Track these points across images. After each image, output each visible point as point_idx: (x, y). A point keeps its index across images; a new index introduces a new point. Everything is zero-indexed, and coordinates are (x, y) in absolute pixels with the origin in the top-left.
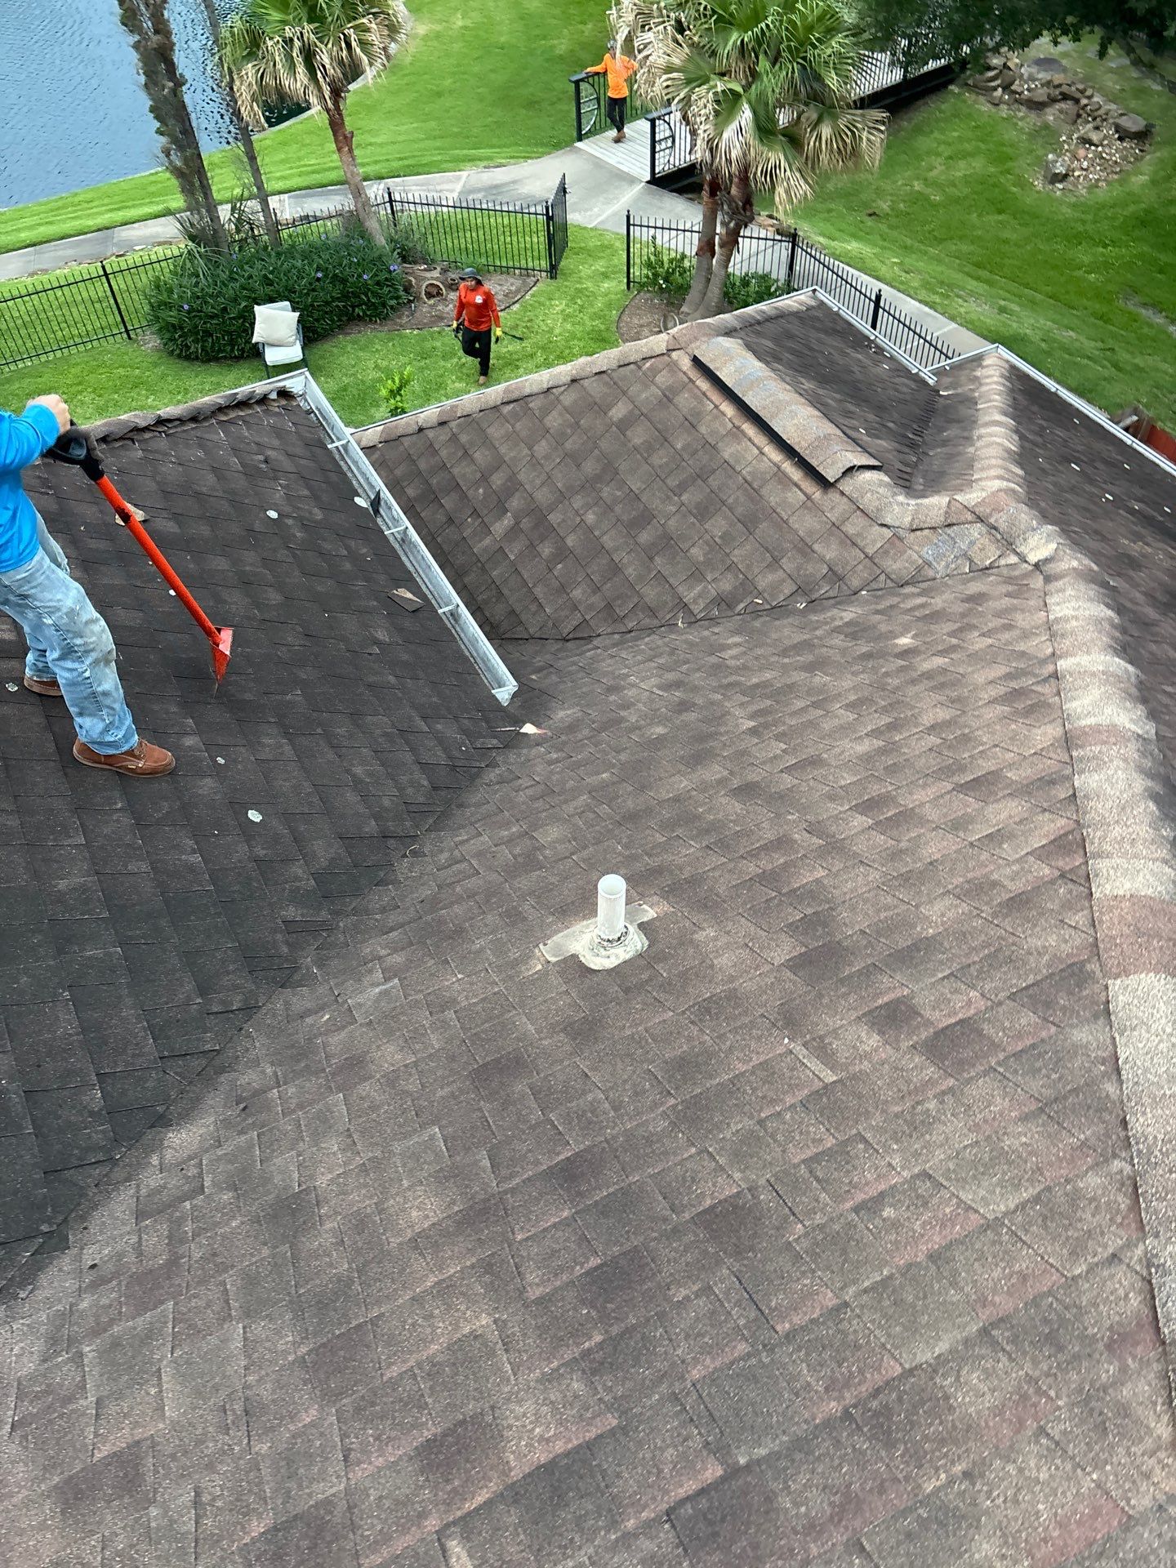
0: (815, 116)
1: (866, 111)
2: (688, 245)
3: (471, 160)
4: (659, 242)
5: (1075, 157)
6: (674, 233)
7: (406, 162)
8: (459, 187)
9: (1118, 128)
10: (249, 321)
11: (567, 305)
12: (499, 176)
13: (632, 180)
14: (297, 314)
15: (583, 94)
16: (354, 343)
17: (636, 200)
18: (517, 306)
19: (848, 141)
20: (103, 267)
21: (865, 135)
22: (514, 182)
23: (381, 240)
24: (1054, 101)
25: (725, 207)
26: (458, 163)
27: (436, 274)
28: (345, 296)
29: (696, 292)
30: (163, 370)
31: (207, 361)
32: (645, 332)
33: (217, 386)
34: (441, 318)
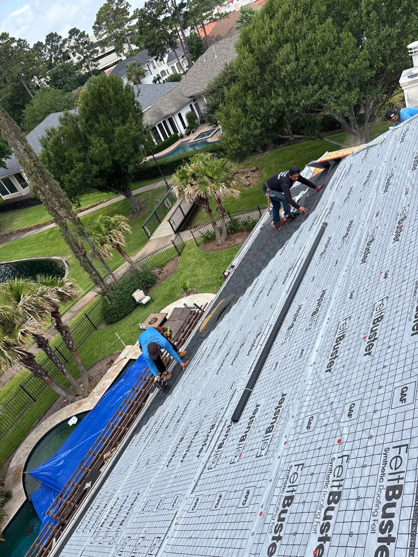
5: (248, 180)
10: (133, 298)
14: (142, 290)
15: (145, 229)
20: (85, 314)
22: (144, 253)
23: (141, 270)
27: (157, 270)
29: (218, 234)
30: (115, 326)
31: (124, 317)
32: (214, 248)
33: (134, 318)
34: (167, 276)
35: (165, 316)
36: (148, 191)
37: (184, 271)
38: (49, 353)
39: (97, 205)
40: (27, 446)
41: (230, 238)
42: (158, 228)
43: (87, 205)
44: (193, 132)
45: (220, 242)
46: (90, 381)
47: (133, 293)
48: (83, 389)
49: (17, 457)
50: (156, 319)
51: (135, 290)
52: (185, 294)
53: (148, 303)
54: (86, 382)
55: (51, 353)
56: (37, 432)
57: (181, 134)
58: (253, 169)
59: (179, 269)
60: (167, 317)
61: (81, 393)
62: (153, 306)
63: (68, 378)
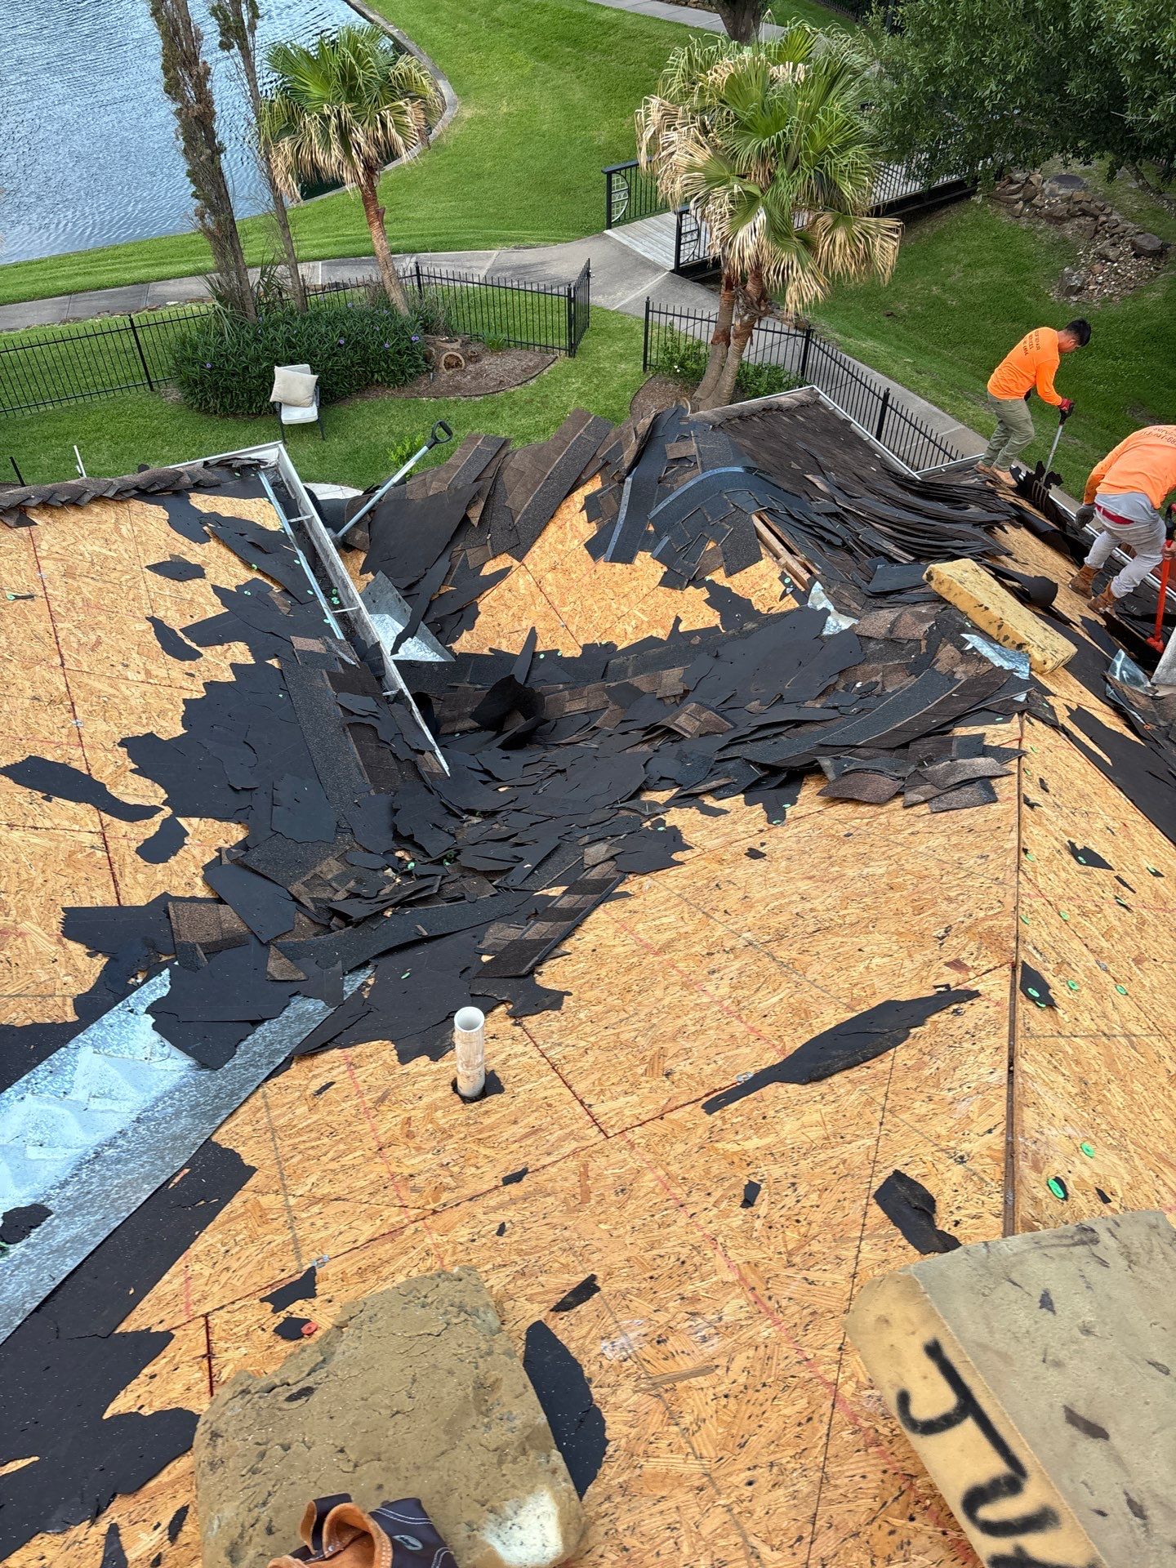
0: (830, 221)
1: (881, 220)
2: (705, 333)
3: (504, 240)
4: (676, 327)
5: (1091, 271)
6: (691, 321)
7: (439, 238)
8: (488, 265)
9: (1134, 245)
10: (268, 380)
11: (583, 384)
12: (528, 256)
13: (656, 268)
14: (316, 376)
15: (614, 185)
16: (371, 406)
17: (659, 288)
18: (534, 381)
19: (861, 247)
20: (131, 320)
21: (878, 242)
22: (542, 263)
23: (404, 310)
24: (1074, 216)
25: (741, 301)
26: (488, 242)
27: (456, 346)
28: (365, 362)
31: (226, 416)
58: (1146, 244)
59: (510, 396)
62: (307, 447)
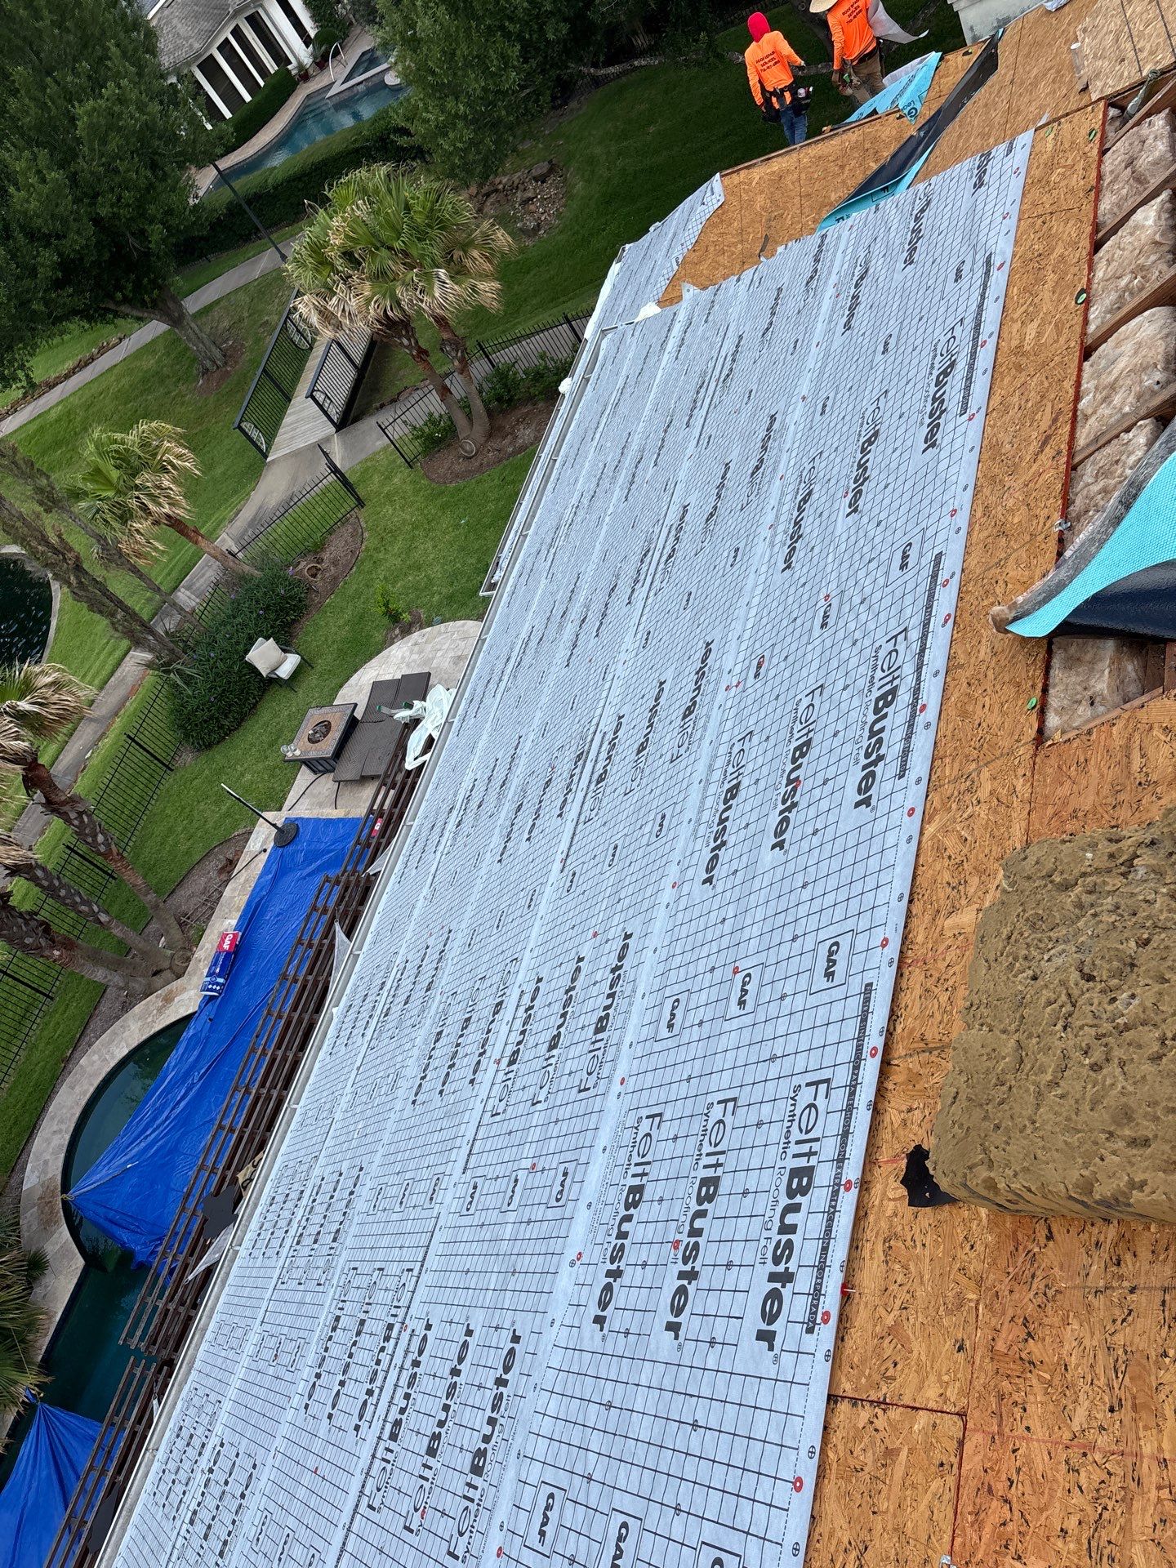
5: (531, 213)
10: (250, 669)
11: (392, 506)
13: (327, 439)
14: (271, 640)
15: (247, 430)
18: (366, 534)
20: (128, 736)
23: (257, 573)
25: (448, 348)
29: (460, 419)
30: (219, 756)
31: (239, 725)
32: (456, 467)
33: (266, 725)
34: (335, 579)
35: (349, 712)
36: (236, 291)
37: (381, 556)
38: (45, 883)
39: (93, 359)
40: (55, 1128)
41: (500, 428)
42: (287, 420)
43: (63, 362)
44: (336, 53)
45: (470, 446)
46: (181, 925)
47: (247, 651)
48: (169, 952)
49: (37, 1159)
50: (327, 726)
51: (251, 641)
52: (397, 631)
53: (296, 674)
54: (173, 931)
55: (51, 883)
56: (73, 1088)
57: (300, 66)
58: (539, 172)
59: (368, 550)
60: (359, 714)
61: (166, 964)
62: (312, 679)
63: (120, 935)
